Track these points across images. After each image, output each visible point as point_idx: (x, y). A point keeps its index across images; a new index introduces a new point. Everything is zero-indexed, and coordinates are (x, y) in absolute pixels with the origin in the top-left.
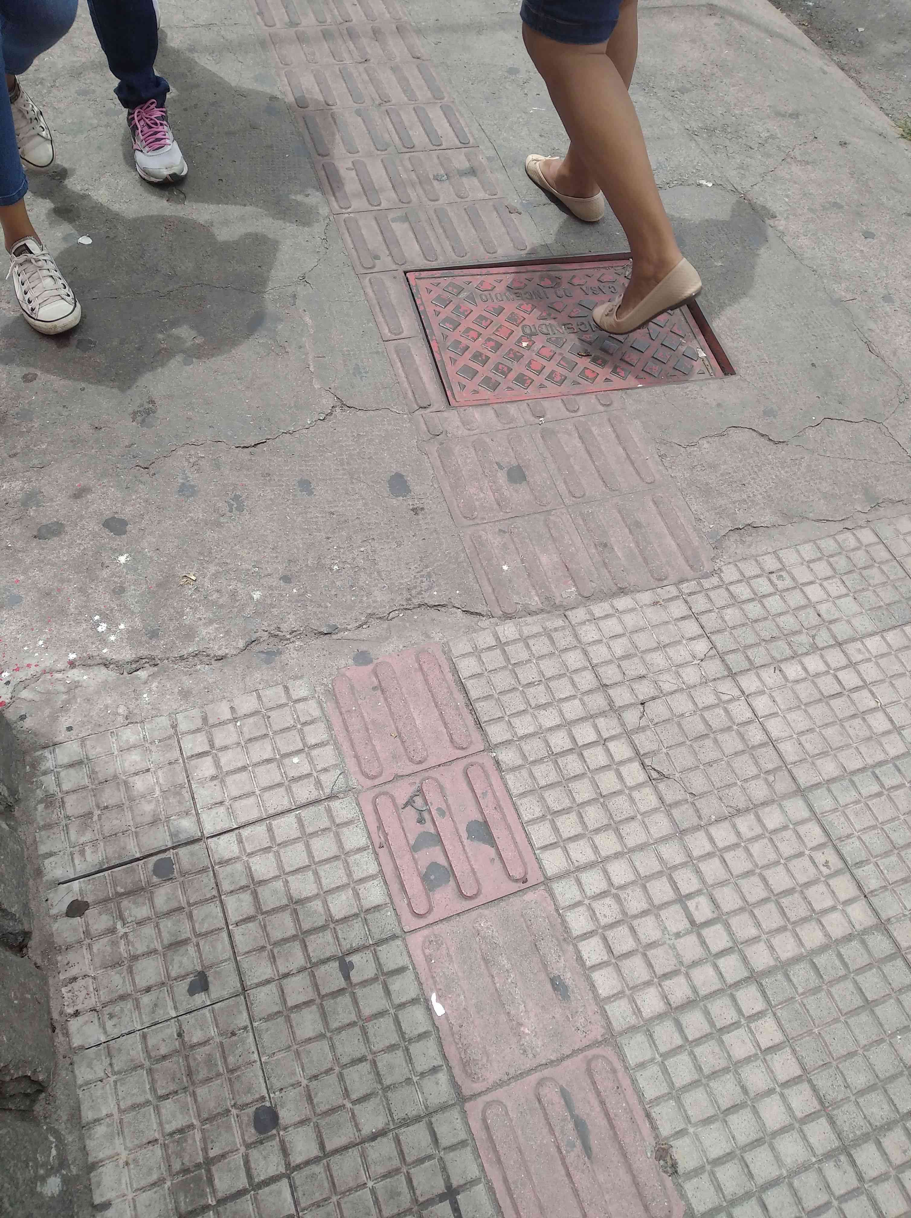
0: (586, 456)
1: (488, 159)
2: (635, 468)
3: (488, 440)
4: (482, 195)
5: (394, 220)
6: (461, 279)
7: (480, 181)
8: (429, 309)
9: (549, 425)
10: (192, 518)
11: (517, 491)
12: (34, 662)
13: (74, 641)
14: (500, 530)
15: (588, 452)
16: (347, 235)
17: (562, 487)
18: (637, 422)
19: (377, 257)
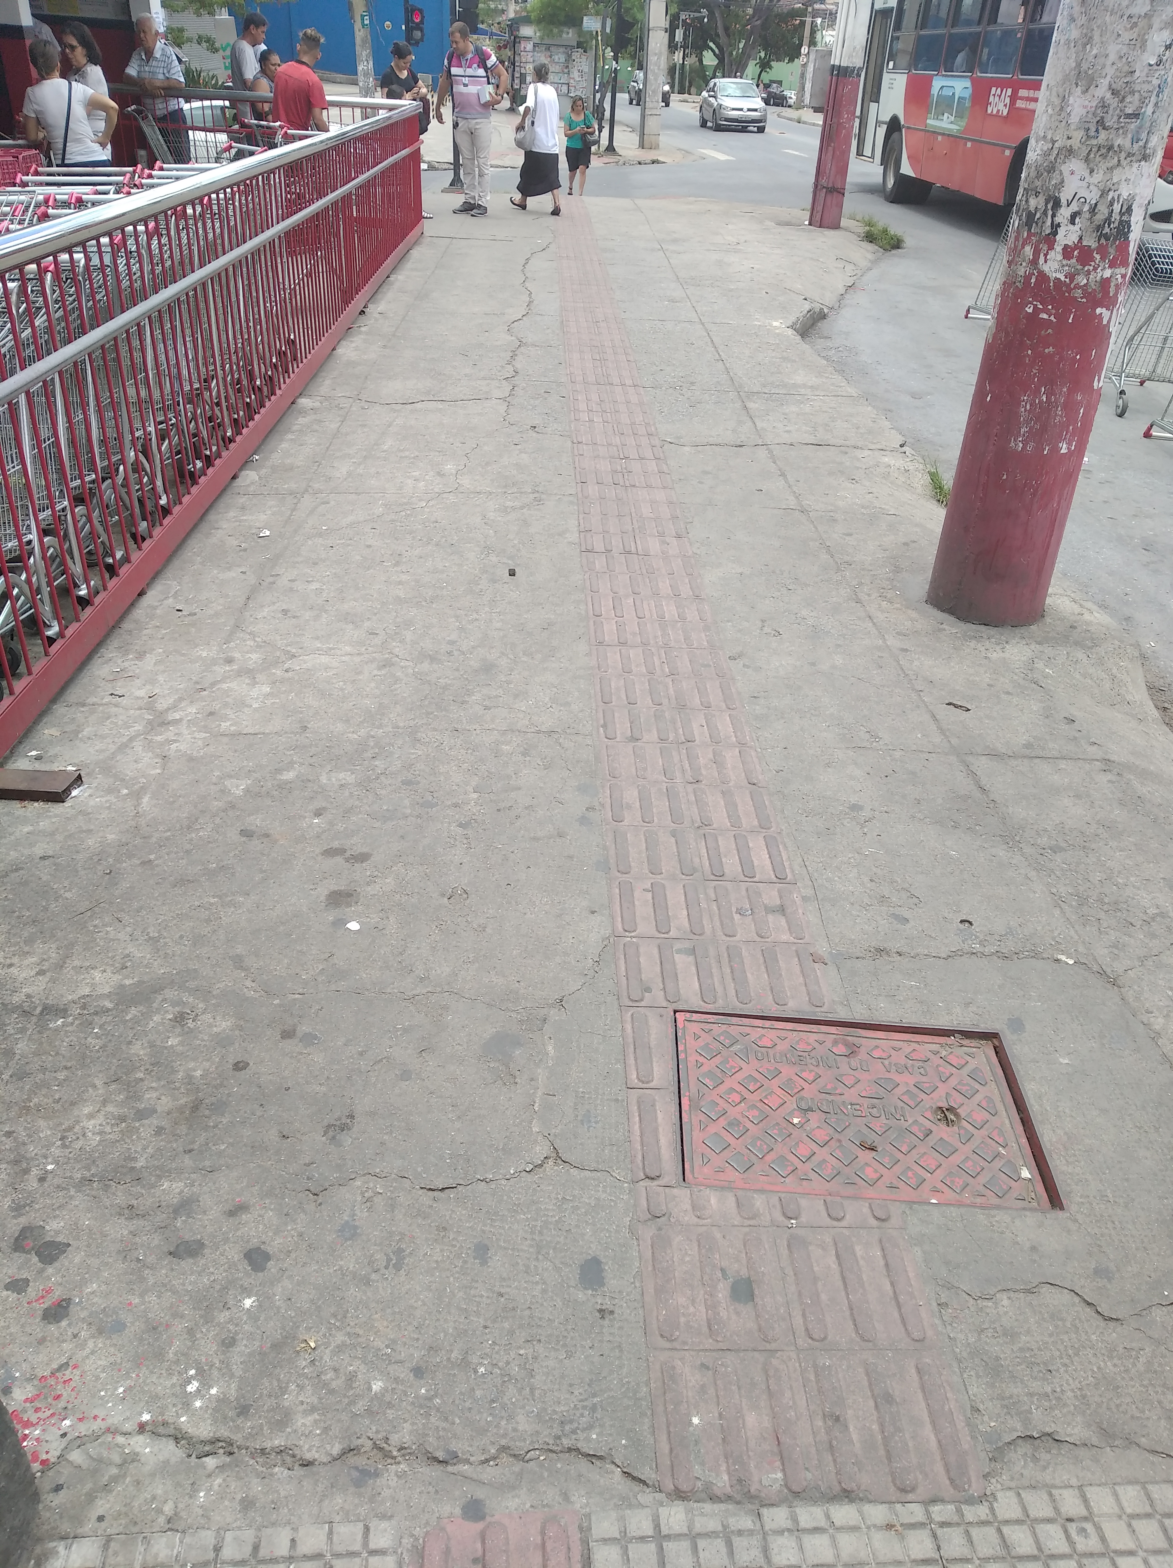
0: (840, 1283)
1: (803, 898)
2: (901, 1315)
3: (718, 1236)
4: (785, 937)
5: (679, 951)
6: (736, 1028)
7: (787, 922)
8: (690, 1058)
9: (801, 1232)
10: (341, 1268)
11: (738, 1313)
12: (102, 1415)
13: (156, 1397)
14: (703, 1365)
15: (844, 1279)
16: (622, 962)
17: (798, 1321)
18: (917, 1251)
19: (648, 990)
